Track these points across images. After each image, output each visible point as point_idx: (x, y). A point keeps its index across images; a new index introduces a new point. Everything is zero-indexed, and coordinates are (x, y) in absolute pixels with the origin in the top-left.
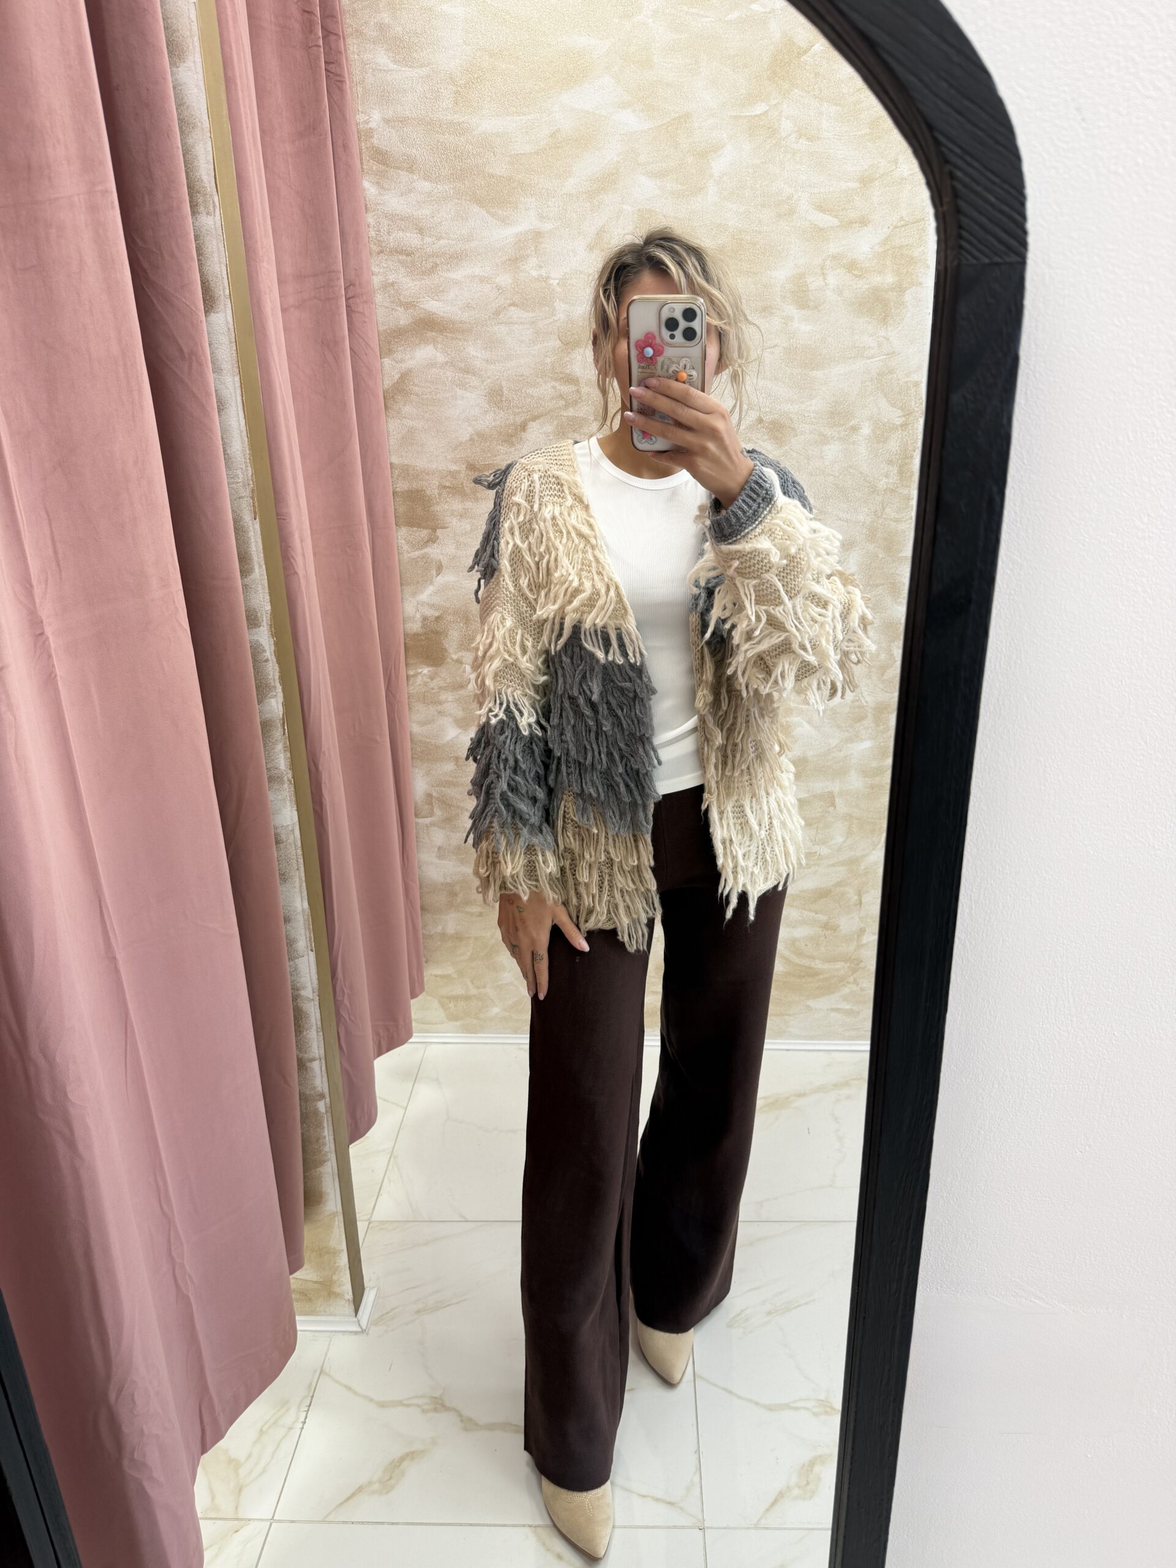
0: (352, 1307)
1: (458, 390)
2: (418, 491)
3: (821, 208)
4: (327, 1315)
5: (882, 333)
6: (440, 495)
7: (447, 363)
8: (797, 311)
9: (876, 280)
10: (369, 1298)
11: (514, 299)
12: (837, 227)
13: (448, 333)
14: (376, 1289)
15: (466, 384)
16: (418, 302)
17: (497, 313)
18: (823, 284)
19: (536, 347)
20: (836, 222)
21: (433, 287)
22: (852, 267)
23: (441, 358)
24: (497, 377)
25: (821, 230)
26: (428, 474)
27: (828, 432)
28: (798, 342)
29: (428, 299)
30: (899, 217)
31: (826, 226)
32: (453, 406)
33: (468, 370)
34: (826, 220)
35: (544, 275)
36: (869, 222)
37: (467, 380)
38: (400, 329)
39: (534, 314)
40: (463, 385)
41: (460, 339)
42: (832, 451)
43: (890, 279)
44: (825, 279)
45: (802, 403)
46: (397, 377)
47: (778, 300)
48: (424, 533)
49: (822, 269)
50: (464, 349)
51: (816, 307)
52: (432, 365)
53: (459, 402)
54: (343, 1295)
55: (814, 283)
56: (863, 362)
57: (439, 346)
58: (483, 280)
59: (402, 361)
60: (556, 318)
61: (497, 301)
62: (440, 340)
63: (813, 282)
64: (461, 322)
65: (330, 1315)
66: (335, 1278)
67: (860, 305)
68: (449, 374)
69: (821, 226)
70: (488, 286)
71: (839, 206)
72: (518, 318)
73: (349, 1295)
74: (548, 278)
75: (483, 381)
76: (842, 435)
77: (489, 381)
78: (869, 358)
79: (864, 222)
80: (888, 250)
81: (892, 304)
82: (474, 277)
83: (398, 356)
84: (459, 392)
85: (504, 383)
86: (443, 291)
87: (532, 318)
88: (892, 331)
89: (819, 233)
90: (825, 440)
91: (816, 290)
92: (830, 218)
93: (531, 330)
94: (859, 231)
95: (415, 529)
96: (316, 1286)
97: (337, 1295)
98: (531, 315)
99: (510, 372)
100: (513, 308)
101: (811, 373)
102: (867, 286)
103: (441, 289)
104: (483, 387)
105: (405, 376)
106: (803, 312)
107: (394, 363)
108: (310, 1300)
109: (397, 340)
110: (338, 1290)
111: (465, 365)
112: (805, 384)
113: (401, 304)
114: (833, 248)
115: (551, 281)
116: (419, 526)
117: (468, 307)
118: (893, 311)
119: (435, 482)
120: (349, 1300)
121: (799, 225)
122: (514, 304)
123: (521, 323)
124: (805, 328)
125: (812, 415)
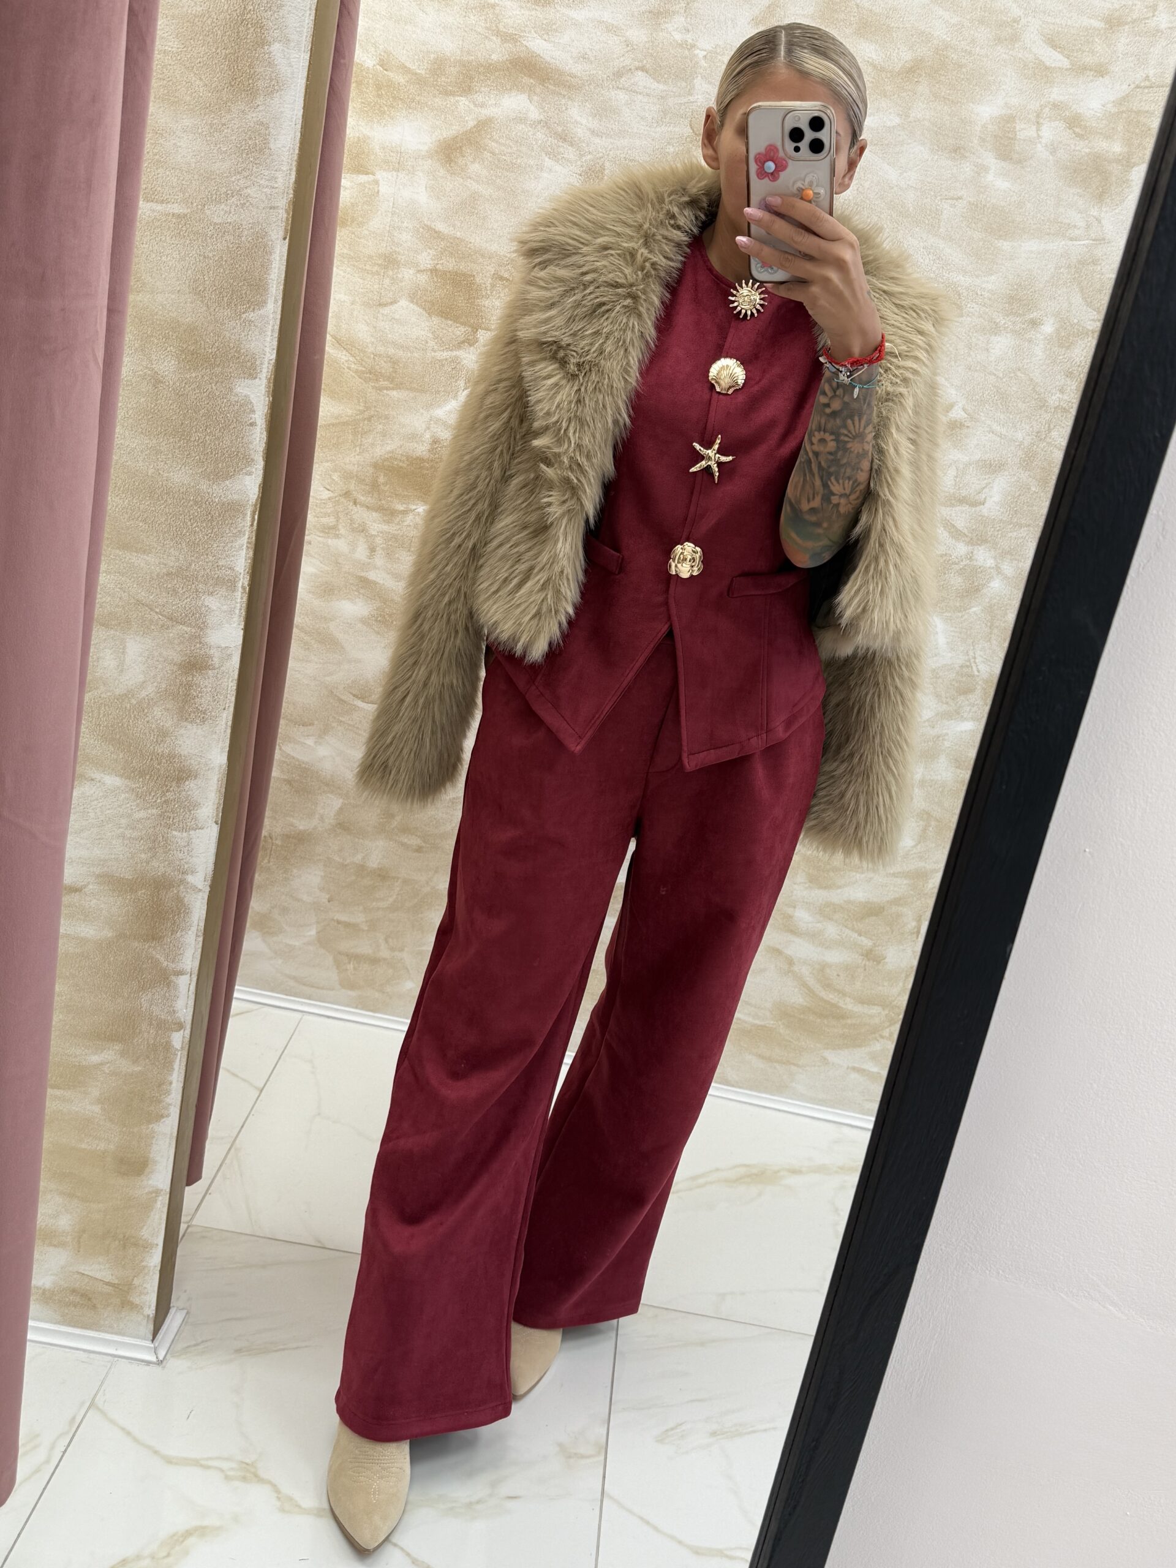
0: (151, 1327)
1: (547, 159)
2: (464, 275)
3: (1052, 42)
4: (112, 1333)
5: (1094, 212)
6: (493, 286)
7: (540, 122)
8: (996, 161)
9: (1102, 145)
10: (174, 1320)
11: (645, 62)
12: (1066, 70)
13: (550, 84)
14: (185, 1311)
15: (558, 154)
16: (520, 37)
17: (618, 74)
18: (1035, 135)
19: (658, 129)
20: (1065, 63)
21: (545, 22)
22: (1074, 123)
23: (534, 114)
24: (601, 155)
25: (1047, 68)
26: (483, 256)
27: (1001, 320)
28: (989, 199)
29: (535, 35)
30: (1144, 76)
31: (1053, 65)
32: (536, 178)
33: (564, 137)
34: (1054, 58)
35: (690, 41)
36: (1106, 74)
37: (561, 149)
38: (490, 65)
39: (666, 88)
40: (553, 155)
41: (564, 96)
42: (1001, 344)
43: (1117, 148)
44: (1038, 130)
45: (977, 277)
46: (471, 124)
47: (976, 142)
48: (460, 331)
49: (1038, 116)
50: (566, 109)
51: (1020, 162)
52: (521, 119)
53: (545, 175)
54: (142, 1308)
55: (1025, 131)
56: (1063, 242)
57: (535, 98)
58: (611, 29)
59: (483, 105)
60: (691, 98)
61: (622, 59)
62: (538, 90)
63: (1022, 129)
64: (570, 75)
65: (116, 1334)
66: (136, 1282)
67: (1075, 171)
68: (539, 135)
69: (1048, 64)
70: (615, 38)
71: (1074, 45)
72: (645, 87)
73: (151, 1311)
74: (693, 46)
75: (581, 156)
76: (1017, 328)
77: (589, 157)
78: (1071, 239)
79: (1100, 71)
80: (1123, 112)
81: (1114, 179)
82: (600, 22)
83: (480, 98)
84: (548, 162)
85: (607, 164)
86: (556, 31)
87: (662, 91)
88: (1106, 212)
89: (1042, 73)
90: (995, 329)
91: (1024, 140)
92: (1060, 57)
93: (658, 106)
94: (1092, 81)
95: (450, 322)
96: (108, 1289)
97: (134, 1307)
98: (661, 87)
99: (618, 152)
100: (640, 73)
101: (996, 241)
102: (1087, 150)
103: (554, 27)
104: (579, 163)
105: (484, 125)
106: (1003, 164)
107: (472, 106)
108: (94, 1307)
109: (482, 78)
110: (137, 1300)
111: (563, 130)
112: (986, 253)
113: (498, 33)
114: (1056, 94)
115: (697, 52)
116: (456, 319)
117: (584, 58)
118: (1113, 188)
119: (491, 269)
120: (148, 1316)
121: (1020, 55)
122: (643, 69)
123: (648, 95)
124: (1003, 184)
125: (986, 294)
